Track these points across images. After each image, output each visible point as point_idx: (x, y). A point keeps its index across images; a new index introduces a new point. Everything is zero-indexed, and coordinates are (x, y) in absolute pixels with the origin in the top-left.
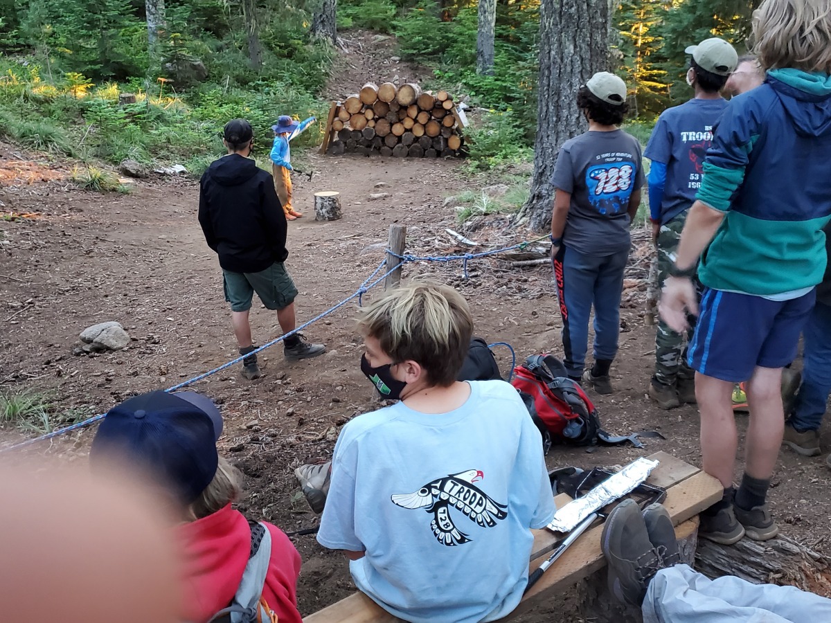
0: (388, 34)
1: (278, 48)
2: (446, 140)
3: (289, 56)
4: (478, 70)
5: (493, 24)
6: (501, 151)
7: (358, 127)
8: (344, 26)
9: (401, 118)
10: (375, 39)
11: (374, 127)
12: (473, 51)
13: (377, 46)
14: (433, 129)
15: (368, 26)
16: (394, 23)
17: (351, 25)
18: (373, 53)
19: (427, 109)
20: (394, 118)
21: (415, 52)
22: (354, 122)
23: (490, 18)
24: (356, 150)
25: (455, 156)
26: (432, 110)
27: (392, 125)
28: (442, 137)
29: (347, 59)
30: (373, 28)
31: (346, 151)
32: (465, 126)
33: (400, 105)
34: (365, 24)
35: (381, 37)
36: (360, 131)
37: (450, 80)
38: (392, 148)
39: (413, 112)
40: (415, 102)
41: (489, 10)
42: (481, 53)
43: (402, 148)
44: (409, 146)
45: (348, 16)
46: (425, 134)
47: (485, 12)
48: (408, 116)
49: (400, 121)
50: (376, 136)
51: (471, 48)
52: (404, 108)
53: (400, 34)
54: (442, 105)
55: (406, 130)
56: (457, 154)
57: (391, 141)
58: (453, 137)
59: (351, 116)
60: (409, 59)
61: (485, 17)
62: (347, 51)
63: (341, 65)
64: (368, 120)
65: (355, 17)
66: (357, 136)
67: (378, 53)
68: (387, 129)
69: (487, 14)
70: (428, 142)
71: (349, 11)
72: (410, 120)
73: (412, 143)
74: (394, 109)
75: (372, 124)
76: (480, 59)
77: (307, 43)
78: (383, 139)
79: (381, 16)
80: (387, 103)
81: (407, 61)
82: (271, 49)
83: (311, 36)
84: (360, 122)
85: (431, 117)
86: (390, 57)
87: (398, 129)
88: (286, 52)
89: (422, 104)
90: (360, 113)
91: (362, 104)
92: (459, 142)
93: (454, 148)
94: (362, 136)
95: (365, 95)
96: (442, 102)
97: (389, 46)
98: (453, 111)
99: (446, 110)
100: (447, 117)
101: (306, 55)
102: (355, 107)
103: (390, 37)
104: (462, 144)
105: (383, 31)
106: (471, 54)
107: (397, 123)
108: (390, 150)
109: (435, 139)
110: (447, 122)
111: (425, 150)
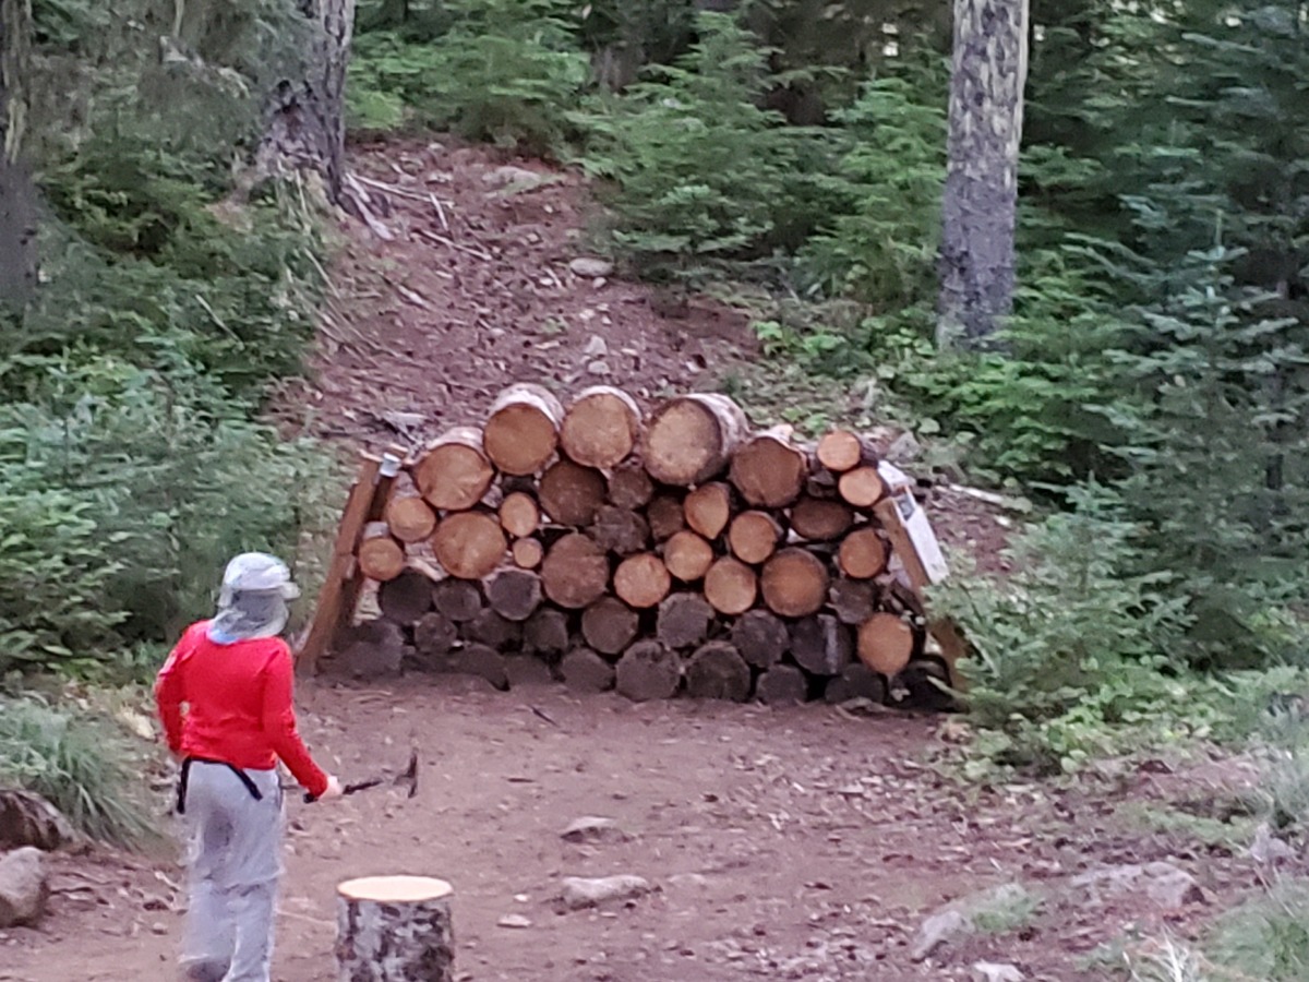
0: (553, 164)
1: (100, 212)
2: (850, 633)
3: (149, 245)
4: (946, 330)
5: (1012, 148)
6: (1093, 690)
7: (467, 568)
8: (370, 125)
9: (660, 530)
10: (501, 185)
11: (537, 568)
12: (926, 253)
13: (510, 213)
14: (797, 584)
15: (466, 125)
16: (579, 118)
17: (397, 121)
18: (495, 242)
19: (772, 501)
20: (627, 535)
21: (674, 244)
22: (454, 542)
23: (998, 123)
24: (453, 662)
25: (889, 701)
26: (791, 505)
27: (614, 560)
28: (830, 620)
29: (389, 264)
30: (489, 139)
31: (412, 664)
32: (936, 576)
33: (655, 482)
34: (457, 119)
35: (526, 177)
36: (476, 584)
37: (826, 363)
38: (611, 659)
39: (711, 511)
40: (720, 472)
41: (997, 91)
42: (960, 264)
43: (656, 658)
44: (686, 651)
45: (385, 84)
46: (759, 602)
47: (979, 98)
48: (686, 527)
49: (653, 545)
50: (547, 603)
51: (914, 236)
52: (670, 493)
53: (607, 164)
54: (836, 487)
55: (677, 585)
56: (899, 694)
57: (607, 630)
58: (882, 619)
59: (439, 519)
60: (649, 271)
61: (978, 119)
62: (382, 229)
63: (361, 286)
64: (511, 540)
65: (413, 90)
66: (462, 602)
67: (516, 244)
68: (595, 578)
69: (987, 105)
70: (771, 636)
71: (389, 65)
72: (698, 542)
73: (702, 642)
74: (630, 495)
75: (529, 553)
76: (954, 283)
77: (219, 191)
78: (574, 619)
79: (522, 88)
80: (595, 472)
81: (644, 279)
82: (70, 213)
83: (237, 166)
84: (475, 545)
85: (786, 534)
86: (566, 260)
87: (640, 581)
88: (132, 228)
89: (750, 481)
90: (479, 507)
91: (490, 472)
92: (909, 641)
93: (883, 668)
94: (485, 602)
95: (505, 438)
96: (837, 474)
97: (557, 213)
98: (884, 515)
99: (852, 508)
100: (855, 536)
101: (217, 244)
102: (463, 480)
103: (563, 177)
104: (917, 652)
105: (533, 151)
106: (915, 261)
107: (639, 552)
108: (606, 667)
109: (802, 625)
110: (857, 556)
111: (756, 671)
